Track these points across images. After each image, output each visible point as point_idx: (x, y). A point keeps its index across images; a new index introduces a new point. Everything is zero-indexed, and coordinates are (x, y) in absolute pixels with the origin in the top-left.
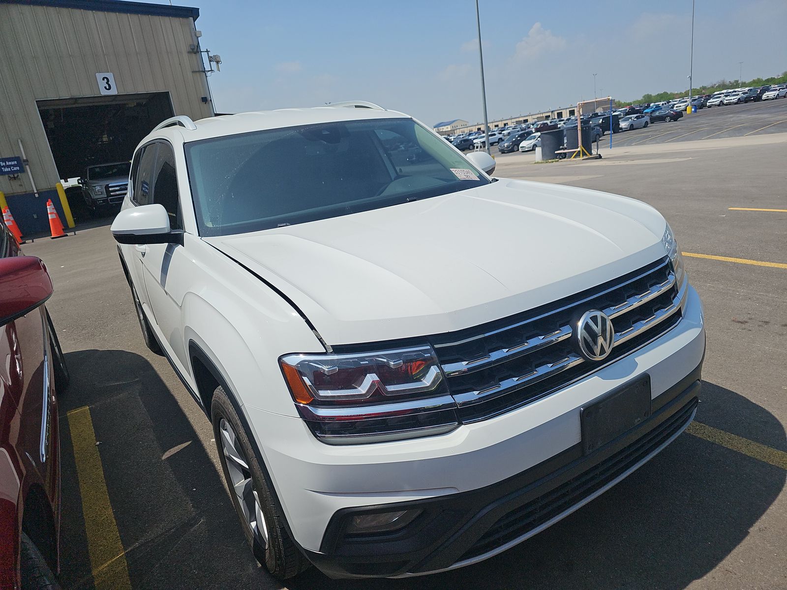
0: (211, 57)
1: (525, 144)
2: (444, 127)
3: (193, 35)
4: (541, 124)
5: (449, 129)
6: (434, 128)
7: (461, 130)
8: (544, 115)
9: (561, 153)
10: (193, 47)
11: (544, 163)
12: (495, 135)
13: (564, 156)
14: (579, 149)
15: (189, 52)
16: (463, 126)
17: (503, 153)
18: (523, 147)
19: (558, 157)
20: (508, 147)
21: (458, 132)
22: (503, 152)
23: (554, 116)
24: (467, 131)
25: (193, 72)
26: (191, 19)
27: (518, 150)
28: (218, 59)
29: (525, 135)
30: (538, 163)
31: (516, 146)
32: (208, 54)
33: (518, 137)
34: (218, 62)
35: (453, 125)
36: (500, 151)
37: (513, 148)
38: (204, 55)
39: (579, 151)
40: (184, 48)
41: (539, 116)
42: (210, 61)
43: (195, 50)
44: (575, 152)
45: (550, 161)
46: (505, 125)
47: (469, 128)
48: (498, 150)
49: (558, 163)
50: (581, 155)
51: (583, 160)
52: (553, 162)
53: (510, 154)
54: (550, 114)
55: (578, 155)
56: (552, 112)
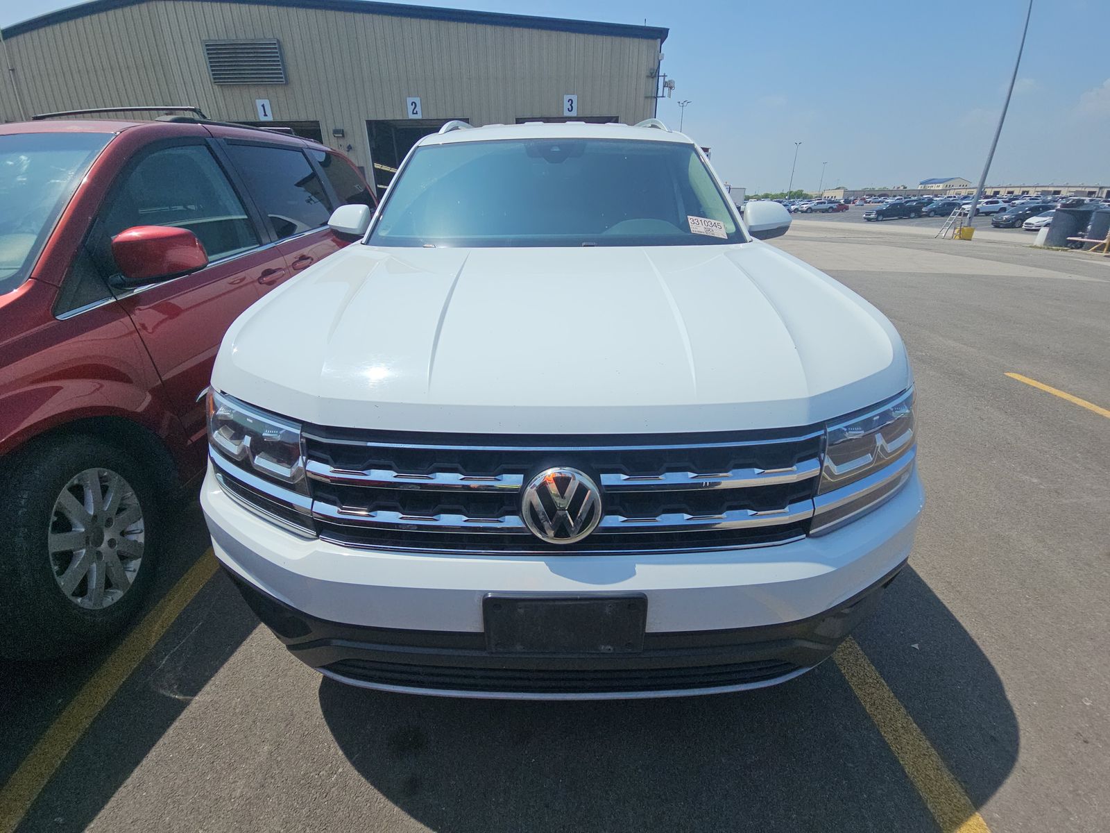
0: (666, 82)
1: (1034, 220)
2: (934, 185)
3: (656, 58)
4: (1074, 200)
5: (940, 188)
6: (921, 184)
7: (956, 191)
8: (1087, 190)
9: (1077, 241)
10: (652, 71)
11: (1044, 248)
12: (997, 202)
13: (1080, 245)
14: (1104, 241)
15: (648, 77)
16: (961, 187)
17: (996, 227)
18: (1030, 224)
19: (1069, 245)
20: (1007, 220)
21: (952, 193)
22: (997, 225)
23: (1102, 194)
24: (964, 193)
25: (646, 97)
26: (659, 41)
27: (1021, 227)
28: (672, 85)
29: (1041, 209)
30: (1036, 247)
31: (1019, 221)
32: (664, 79)
33: (1029, 210)
34: (671, 88)
35: (948, 183)
36: (992, 224)
37: (1015, 223)
38: (661, 79)
39: (1105, 244)
40: (644, 72)
41: (1080, 189)
42: (664, 86)
43: (654, 74)
44: (1097, 243)
45: (1054, 248)
46: (1023, 192)
47: (968, 190)
48: (991, 222)
49: (1065, 252)
50: (1105, 249)
51: (1105, 256)
52: (1058, 250)
53: (1005, 229)
54: (1097, 190)
55: (1101, 248)
56: (1101, 188)
